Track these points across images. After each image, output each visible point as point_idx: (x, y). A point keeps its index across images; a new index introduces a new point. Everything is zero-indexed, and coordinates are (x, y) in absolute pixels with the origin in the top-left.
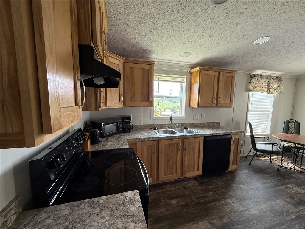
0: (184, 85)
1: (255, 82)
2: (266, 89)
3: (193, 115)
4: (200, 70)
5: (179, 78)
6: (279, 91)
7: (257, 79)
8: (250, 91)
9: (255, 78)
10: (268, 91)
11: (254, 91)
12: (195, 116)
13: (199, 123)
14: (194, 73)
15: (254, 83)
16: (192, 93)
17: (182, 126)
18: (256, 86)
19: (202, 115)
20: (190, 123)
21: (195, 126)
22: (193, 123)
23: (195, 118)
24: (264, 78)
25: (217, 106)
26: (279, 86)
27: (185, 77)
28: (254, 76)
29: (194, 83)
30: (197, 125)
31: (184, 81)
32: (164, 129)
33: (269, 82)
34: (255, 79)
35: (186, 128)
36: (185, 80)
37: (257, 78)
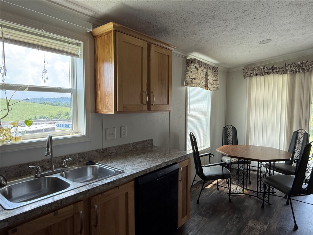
0: (80, 63)
1: (193, 71)
2: (204, 83)
3: (104, 131)
4: (115, 31)
5: (67, 44)
6: (216, 87)
7: (196, 67)
8: (187, 84)
9: (193, 64)
10: (206, 87)
11: (193, 85)
12: (107, 134)
13: (118, 146)
14: (101, 36)
15: (191, 71)
16: (100, 82)
17: (81, 160)
18: (194, 76)
19: (122, 128)
20: (100, 150)
21: (110, 154)
22: (106, 149)
23: (108, 137)
24: (201, 66)
25: (149, 109)
26: (215, 80)
27: (82, 43)
28: (190, 62)
29: (104, 60)
30: (114, 151)
31: (79, 54)
32: (31, 178)
33: (206, 72)
34: (192, 66)
35: (91, 163)
36: (80, 51)
37: (196, 65)
